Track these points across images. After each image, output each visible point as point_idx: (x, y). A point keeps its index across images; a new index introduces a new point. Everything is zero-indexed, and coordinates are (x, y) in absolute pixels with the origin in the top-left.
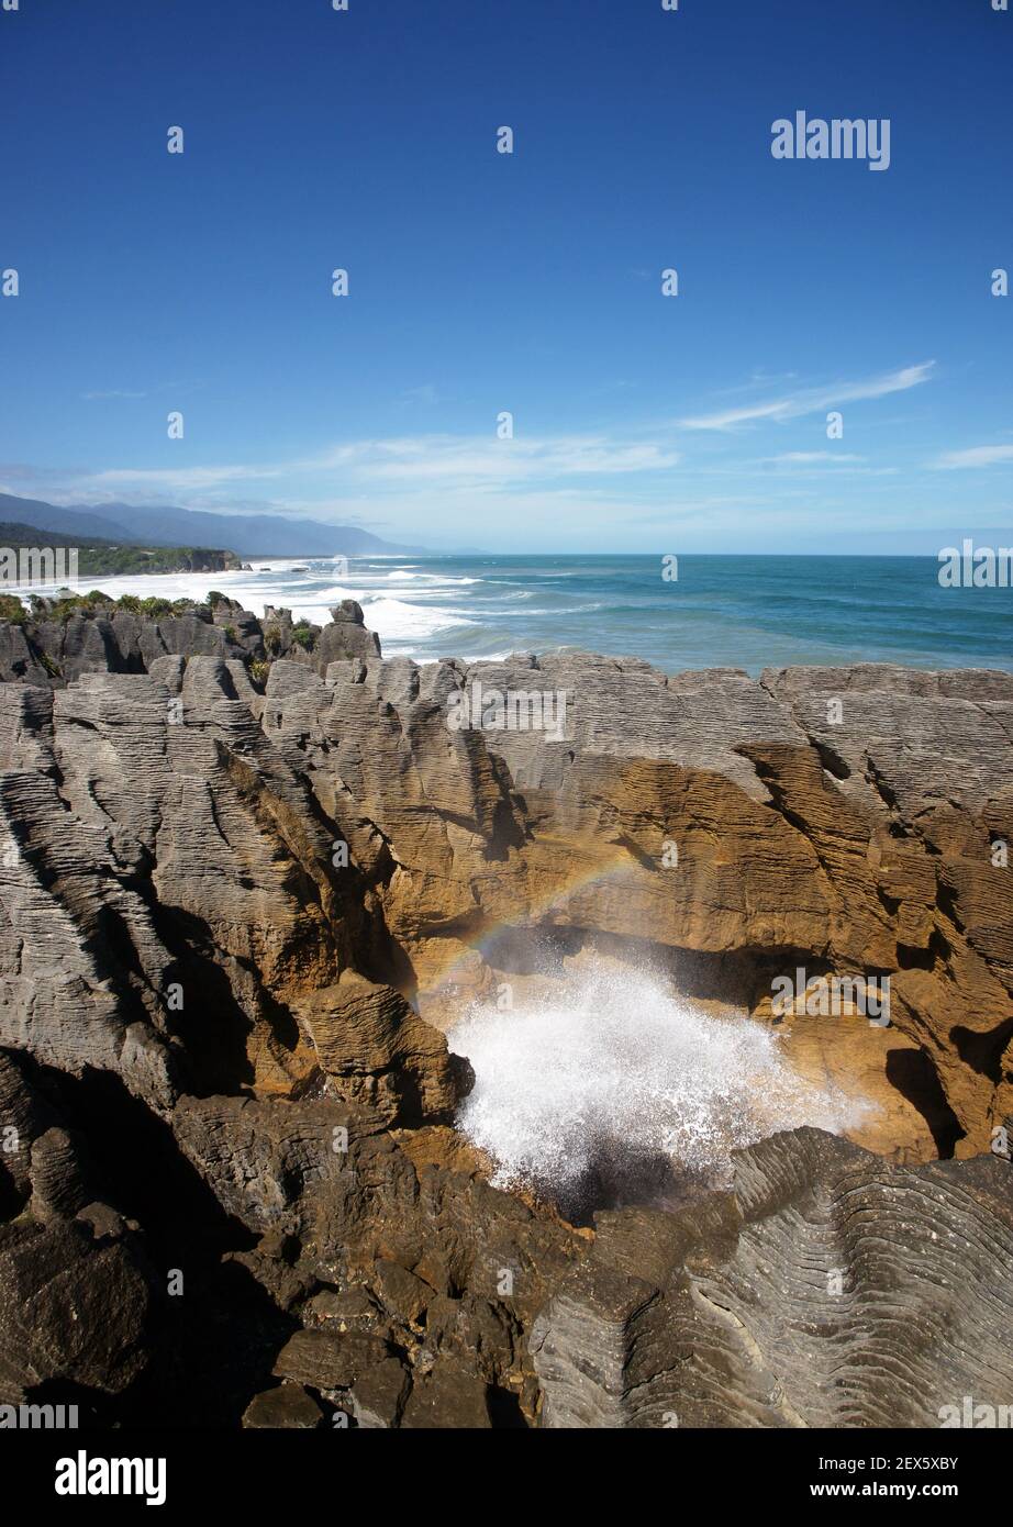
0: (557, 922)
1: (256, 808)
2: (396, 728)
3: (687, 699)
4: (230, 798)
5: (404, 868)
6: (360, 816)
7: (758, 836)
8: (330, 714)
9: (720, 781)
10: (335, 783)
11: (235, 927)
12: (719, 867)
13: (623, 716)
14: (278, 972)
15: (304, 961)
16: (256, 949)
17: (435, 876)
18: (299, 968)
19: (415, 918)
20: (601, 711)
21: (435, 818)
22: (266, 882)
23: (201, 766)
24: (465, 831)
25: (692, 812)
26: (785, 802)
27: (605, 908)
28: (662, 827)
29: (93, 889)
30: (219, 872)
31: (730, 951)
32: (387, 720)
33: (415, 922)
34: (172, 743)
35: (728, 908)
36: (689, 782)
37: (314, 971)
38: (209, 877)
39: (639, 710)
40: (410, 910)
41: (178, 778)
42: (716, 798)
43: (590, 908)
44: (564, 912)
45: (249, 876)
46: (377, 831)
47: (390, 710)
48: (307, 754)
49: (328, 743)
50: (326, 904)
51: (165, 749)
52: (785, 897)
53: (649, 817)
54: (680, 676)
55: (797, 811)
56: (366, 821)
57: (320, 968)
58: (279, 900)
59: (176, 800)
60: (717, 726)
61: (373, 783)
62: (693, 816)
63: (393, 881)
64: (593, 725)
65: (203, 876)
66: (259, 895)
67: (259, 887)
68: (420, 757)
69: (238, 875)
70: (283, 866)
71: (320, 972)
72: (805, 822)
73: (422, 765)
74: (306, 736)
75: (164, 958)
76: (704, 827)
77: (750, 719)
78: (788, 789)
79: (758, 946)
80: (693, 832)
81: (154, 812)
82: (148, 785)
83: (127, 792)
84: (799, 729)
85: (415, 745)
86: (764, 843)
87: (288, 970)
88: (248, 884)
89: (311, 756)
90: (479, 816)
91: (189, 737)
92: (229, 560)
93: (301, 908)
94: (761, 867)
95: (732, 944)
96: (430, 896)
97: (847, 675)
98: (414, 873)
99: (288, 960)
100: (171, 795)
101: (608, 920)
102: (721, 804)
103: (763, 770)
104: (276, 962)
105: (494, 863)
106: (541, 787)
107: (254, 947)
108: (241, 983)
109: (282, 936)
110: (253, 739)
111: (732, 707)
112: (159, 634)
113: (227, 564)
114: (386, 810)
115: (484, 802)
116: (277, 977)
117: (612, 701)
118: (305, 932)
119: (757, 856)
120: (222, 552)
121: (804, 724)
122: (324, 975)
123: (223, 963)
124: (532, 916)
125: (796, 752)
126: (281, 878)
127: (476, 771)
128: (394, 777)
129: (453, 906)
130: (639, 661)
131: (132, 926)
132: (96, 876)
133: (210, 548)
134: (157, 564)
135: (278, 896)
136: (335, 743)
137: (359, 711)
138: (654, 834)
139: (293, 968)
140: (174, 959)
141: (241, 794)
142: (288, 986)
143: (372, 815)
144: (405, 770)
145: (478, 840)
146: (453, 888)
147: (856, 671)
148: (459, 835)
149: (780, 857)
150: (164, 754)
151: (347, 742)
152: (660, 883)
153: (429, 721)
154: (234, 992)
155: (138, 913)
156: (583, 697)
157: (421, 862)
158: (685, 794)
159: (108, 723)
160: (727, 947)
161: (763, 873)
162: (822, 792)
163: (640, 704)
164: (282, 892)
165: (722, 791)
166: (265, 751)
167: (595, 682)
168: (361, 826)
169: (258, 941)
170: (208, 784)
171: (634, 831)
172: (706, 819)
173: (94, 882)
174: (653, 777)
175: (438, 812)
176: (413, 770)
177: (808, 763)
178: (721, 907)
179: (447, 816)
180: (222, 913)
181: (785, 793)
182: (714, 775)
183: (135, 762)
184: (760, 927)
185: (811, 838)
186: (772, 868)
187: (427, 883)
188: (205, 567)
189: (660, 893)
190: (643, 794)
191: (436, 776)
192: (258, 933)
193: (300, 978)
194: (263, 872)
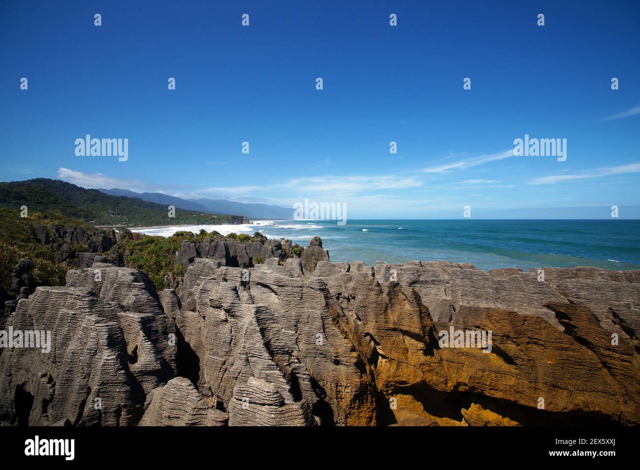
0: (460, 390)
1: (339, 326)
2: (381, 292)
3: (503, 282)
4: (329, 321)
5: (384, 357)
6: (365, 332)
7: (566, 349)
8: (351, 284)
9: (539, 320)
10: (352, 316)
11: (329, 384)
12: (550, 364)
13: (473, 289)
14: (349, 409)
15: (362, 403)
16: (339, 396)
17: (402, 362)
18: (359, 407)
19: (392, 383)
20: (463, 286)
21: (400, 334)
22: (346, 362)
23: (319, 307)
24: (414, 340)
25: (529, 335)
26: (576, 332)
27: (488, 383)
28: (515, 342)
29: (287, 361)
30: (324, 356)
31: (565, 412)
32: (378, 288)
33: (392, 385)
34: (304, 295)
35: (559, 387)
36: (525, 320)
37: (365, 409)
38: (318, 358)
39: (480, 286)
40: (390, 379)
41: (306, 310)
42: (540, 329)
43: (480, 383)
44: (465, 384)
45: (338, 359)
46: (372, 339)
47: (378, 285)
48: (340, 302)
49: (350, 297)
50: (369, 374)
51: (301, 298)
52: (588, 384)
53: (508, 337)
54: (490, 271)
55: (585, 337)
56: (368, 334)
57: (368, 408)
58: (352, 371)
59: (306, 321)
60: (521, 294)
61: (371, 317)
62: (529, 337)
63: (379, 363)
64: (460, 293)
65: (316, 357)
66: (342, 368)
67: (342, 364)
68: (392, 305)
69: (333, 358)
70: (355, 354)
71: (368, 410)
72: (591, 343)
73: (393, 309)
74: (340, 294)
75: (314, 398)
76: (535, 343)
77: (537, 291)
78: (577, 326)
79: (581, 410)
80: (530, 346)
81: (295, 326)
82: (293, 313)
83: (283, 316)
84: (562, 297)
85: (390, 299)
86: (570, 353)
87: (354, 408)
88: (337, 363)
89: (341, 303)
90: (424, 334)
91: (313, 293)
92: (245, 220)
93: (361, 377)
94: (571, 366)
95: (566, 408)
96: (400, 372)
97: (575, 272)
98: (391, 360)
99: (354, 403)
100: (304, 319)
101: (491, 389)
102: (544, 332)
103: (560, 316)
104: (349, 403)
105: (428, 357)
106: (439, 321)
107: (337, 394)
108: (339, 413)
109: (354, 390)
110: (326, 295)
111: (527, 286)
112: (245, 249)
113: (244, 221)
114: (378, 329)
115: (425, 327)
116: (348, 411)
117: (467, 282)
118: (363, 388)
119: (568, 360)
120: (242, 217)
121: (565, 295)
122: (370, 412)
123: (330, 403)
124: (449, 385)
125: (577, 308)
126: (354, 361)
127: (421, 313)
128: (381, 314)
129: (412, 378)
130: (470, 264)
131: (301, 381)
132: (288, 355)
133: (238, 215)
134: (218, 221)
135: (352, 369)
136: (354, 298)
137: (365, 284)
138: (510, 345)
139: (356, 407)
140: (318, 399)
141: (334, 320)
142: (353, 417)
143: (371, 331)
144: (386, 311)
145: (421, 345)
146: (411, 368)
147: (579, 270)
148: (412, 343)
149: (581, 361)
150: (301, 300)
151: (359, 297)
152: (517, 371)
153: (395, 289)
154: (334, 418)
155: (305, 374)
156: (453, 280)
157: (394, 355)
158: (523, 326)
159: (277, 286)
160: (563, 409)
161: (573, 369)
162: (597, 328)
163: (481, 283)
164: (354, 367)
165: (543, 325)
166: (331, 300)
167: (459, 273)
168: (365, 336)
169: (340, 392)
170: (322, 315)
171: (501, 344)
172: (536, 339)
173: (287, 358)
174: (507, 318)
175: (401, 331)
176: (389, 311)
177: (585, 313)
178: (555, 387)
179: (405, 333)
180: (324, 376)
181: (575, 327)
182: (538, 318)
183: (288, 303)
184: (580, 399)
185: (595, 352)
186: (577, 367)
187: (398, 366)
188: (236, 223)
189: (518, 376)
190: (503, 326)
191: (401, 314)
192: (340, 388)
193: (359, 413)
194: (346, 357)
